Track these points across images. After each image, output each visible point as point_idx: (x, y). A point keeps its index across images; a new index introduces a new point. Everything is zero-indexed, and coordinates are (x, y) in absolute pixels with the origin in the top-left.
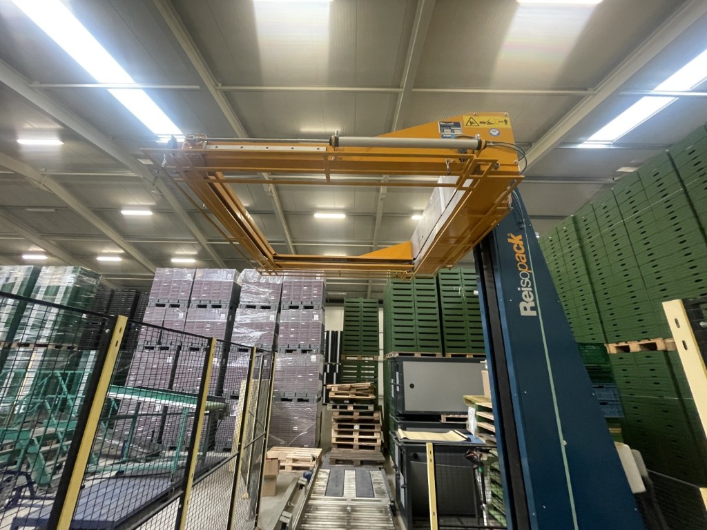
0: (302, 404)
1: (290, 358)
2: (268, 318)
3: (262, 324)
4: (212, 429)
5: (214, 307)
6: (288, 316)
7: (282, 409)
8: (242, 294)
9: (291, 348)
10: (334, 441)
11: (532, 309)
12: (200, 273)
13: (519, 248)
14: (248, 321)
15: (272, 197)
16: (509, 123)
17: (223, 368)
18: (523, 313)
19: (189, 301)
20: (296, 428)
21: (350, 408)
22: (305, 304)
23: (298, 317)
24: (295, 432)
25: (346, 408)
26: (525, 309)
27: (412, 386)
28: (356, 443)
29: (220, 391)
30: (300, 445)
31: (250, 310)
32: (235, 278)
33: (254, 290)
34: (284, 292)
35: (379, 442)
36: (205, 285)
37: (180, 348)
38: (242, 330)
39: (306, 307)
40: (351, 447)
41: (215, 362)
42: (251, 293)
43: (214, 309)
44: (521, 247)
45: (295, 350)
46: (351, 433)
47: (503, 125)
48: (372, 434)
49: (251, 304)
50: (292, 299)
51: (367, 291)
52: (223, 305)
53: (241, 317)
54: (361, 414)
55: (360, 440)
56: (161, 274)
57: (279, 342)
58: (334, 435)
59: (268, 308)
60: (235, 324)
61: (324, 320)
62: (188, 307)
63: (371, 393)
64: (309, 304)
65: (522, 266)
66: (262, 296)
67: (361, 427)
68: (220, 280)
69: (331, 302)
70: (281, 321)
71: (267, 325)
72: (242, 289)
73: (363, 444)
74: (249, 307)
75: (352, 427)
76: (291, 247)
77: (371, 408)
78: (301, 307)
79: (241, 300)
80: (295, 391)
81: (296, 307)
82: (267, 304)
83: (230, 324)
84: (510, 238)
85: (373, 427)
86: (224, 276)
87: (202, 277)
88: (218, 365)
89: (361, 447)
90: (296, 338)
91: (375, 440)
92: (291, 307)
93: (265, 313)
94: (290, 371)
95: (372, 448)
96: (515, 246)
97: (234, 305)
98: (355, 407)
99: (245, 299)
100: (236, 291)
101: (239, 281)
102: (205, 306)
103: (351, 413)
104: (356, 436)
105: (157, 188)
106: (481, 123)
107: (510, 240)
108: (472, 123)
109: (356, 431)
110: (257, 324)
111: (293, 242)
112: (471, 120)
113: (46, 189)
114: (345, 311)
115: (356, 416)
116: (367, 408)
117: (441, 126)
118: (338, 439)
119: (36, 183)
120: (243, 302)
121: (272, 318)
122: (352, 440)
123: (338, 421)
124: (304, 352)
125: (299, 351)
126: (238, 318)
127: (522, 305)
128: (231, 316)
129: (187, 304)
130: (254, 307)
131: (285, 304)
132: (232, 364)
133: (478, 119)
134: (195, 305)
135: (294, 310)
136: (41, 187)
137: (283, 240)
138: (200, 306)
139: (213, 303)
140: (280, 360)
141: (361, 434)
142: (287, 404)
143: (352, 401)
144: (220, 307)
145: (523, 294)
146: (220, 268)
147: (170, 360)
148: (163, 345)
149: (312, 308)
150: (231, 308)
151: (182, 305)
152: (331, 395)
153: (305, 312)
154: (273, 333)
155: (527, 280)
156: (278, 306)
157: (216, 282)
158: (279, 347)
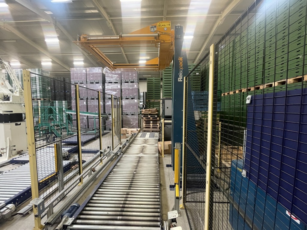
0: (133, 116)
1: (127, 101)
2: (117, 87)
3: (115, 89)
4: (104, 123)
5: (97, 83)
6: (125, 86)
7: (126, 117)
8: (106, 77)
9: (127, 97)
10: (144, 126)
11: (181, 79)
12: (88, 69)
13: (181, 61)
14: (110, 88)
15: (112, 30)
16: (170, 25)
17: (104, 105)
18: (179, 81)
19: (87, 81)
20: (132, 123)
21: (149, 117)
22: (131, 81)
23: (129, 86)
24: (131, 124)
25: (148, 116)
26: (179, 79)
27: (168, 108)
28: (151, 127)
29: (104, 112)
30: (133, 127)
31: (110, 84)
32: (102, 71)
33: (110, 76)
34: (122, 76)
35: (159, 126)
36: (91, 75)
37: (87, 99)
38: (109, 91)
39: (131, 82)
40: (150, 128)
41: (101, 103)
42: (110, 77)
43: (96, 84)
44: (182, 61)
45: (129, 98)
46: (150, 124)
47: (168, 26)
48: (157, 124)
49: (110, 81)
50: (125, 79)
51: (159, 74)
52: (100, 82)
53: (107, 86)
54: (153, 118)
55: (153, 126)
56: (73, 70)
57: (123, 96)
58: (144, 125)
59: (117, 83)
60: (106, 89)
61: (139, 87)
62: (87, 83)
63: (156, 112)
64: (132, 81)
65: (181, 67)
66: (114, 78)
67: (153, 122)
68: (97, 72)
69: (141, 79)
70: (122, 88)
71: (118, 89)
72: (106, 76)
73: (154, 127)
74: (109, 83)
75: (150, 122)
76: (124, 55)
77: (156, 116)
78: (129, 82)
79: (106, 80)
80: (130, 112)
81: (128, 82)
82: (116, 81)
83: (104, 89)
84: (179, 58)
85: (157, 122)
86: (98, 70)
87: (89, 71)
88: (102, 104)
89: (153, 128)
90: (129, 93)
91: (157, 126)
92: (126, 82)
93: (116, 85)
94: (128, 106)
95: (157, 128)
96: (180, 61)
97: (104, 82)
98: (151, 116)
99: (107, 79)
100: (104, 76)
101: (104, 72)
102: (93, 83)
103: (150, 118)
104: (151, 125)
105: (58, 27)
106: (162, 25)
107: (179, 59)
108: (159, 26)
109: (151, 123)
110: (114, 89)
111: (125, 52)
112: (160, 25)
113: (9, 31)
114: (148, 83)
115: (151, 119)
116: (155, 116)
117: (151, 27)
118: (145, 126)
119: (3, 28)
120: (107, 81)
121: (119, 87)
122: (150, 126)
123: (145, 120)
124: (132, 99)
125: (130, 98)
126: (106, 87)
127: (179, 78)
128: (103, 86)
129: (86, 82)
130: (111, 83)
131: (123, 81)
132: (107, 104)
133: (161, 24)
134: (89, 83)
135: (127, 83)
136: (6, 29)
137: (120, 51)
138: (91, 83)
139: (96, 82)
140: (124, 102)
141: (153, 124)
142: (128, 116)
143: (150, 114)
144: (98, 83)
145: (180, 75)
146: (96, 67)
147: (85, 103)
148: (81, 98)
149: (134, 82)
150: (103, 83)
151: (84, 83)
152: (143, 113)
153: (131, 84)
154: (120, 92)
155: (181, 71)
156: (120, 82)
157: (95, 73)
158: (123, 97)
